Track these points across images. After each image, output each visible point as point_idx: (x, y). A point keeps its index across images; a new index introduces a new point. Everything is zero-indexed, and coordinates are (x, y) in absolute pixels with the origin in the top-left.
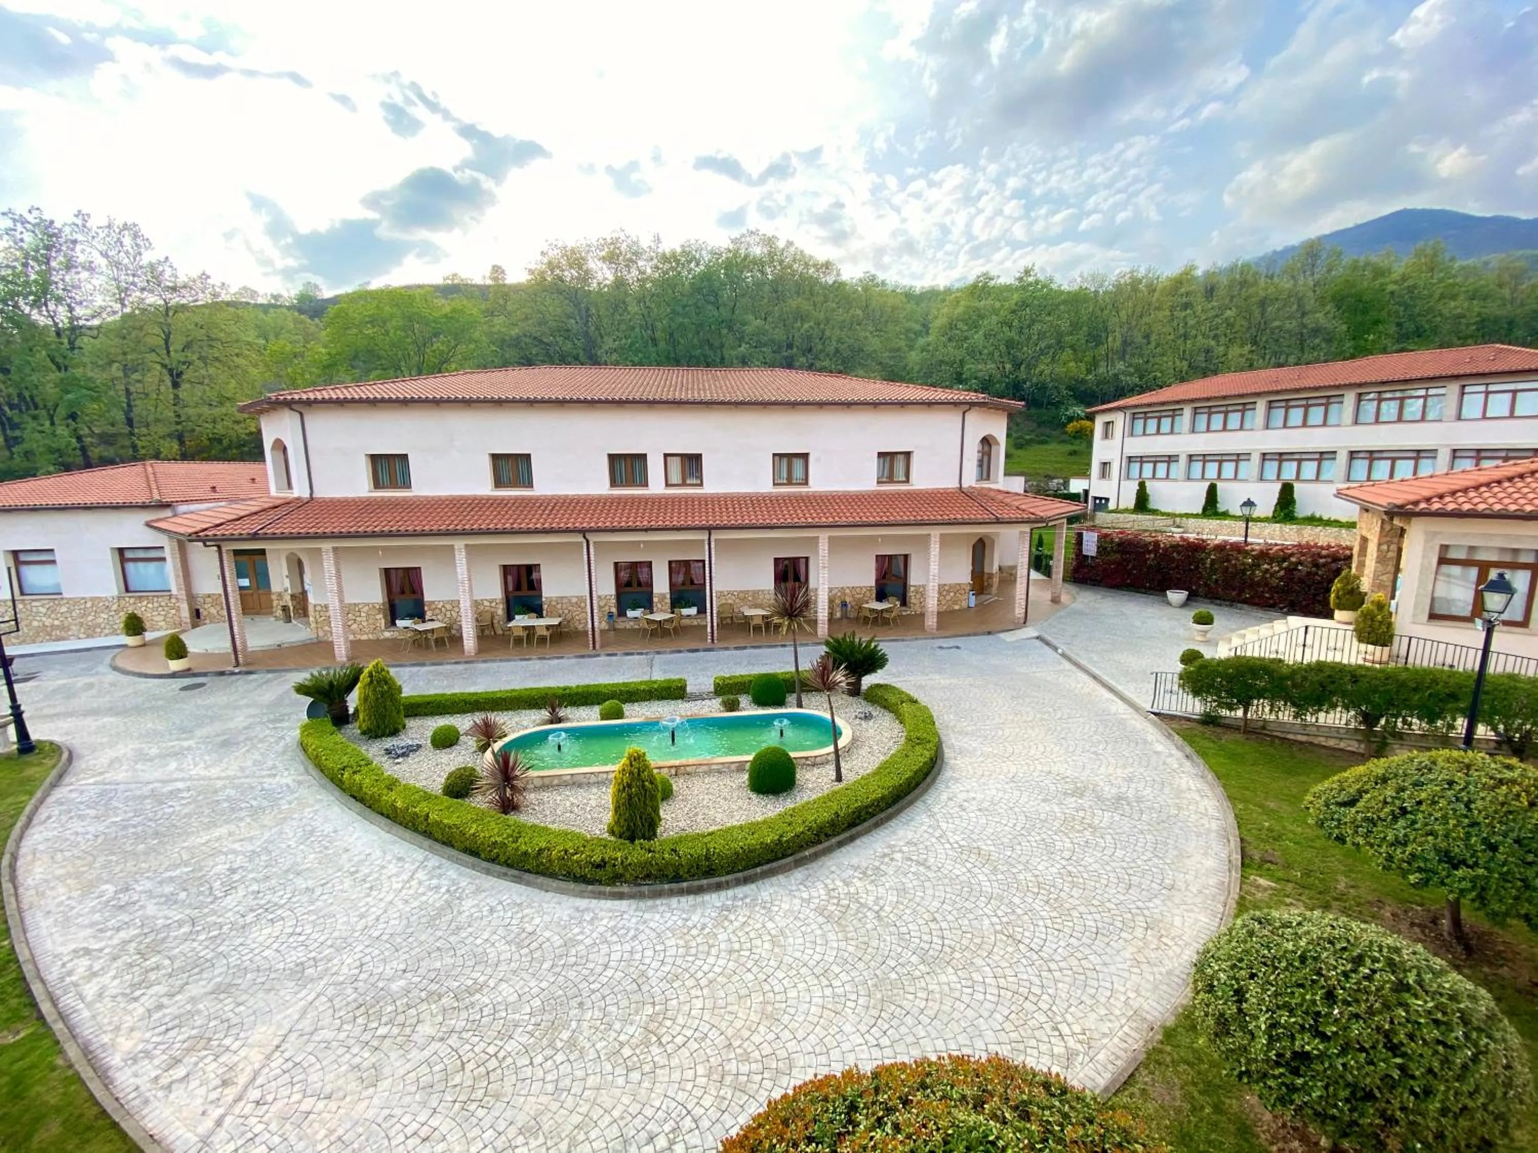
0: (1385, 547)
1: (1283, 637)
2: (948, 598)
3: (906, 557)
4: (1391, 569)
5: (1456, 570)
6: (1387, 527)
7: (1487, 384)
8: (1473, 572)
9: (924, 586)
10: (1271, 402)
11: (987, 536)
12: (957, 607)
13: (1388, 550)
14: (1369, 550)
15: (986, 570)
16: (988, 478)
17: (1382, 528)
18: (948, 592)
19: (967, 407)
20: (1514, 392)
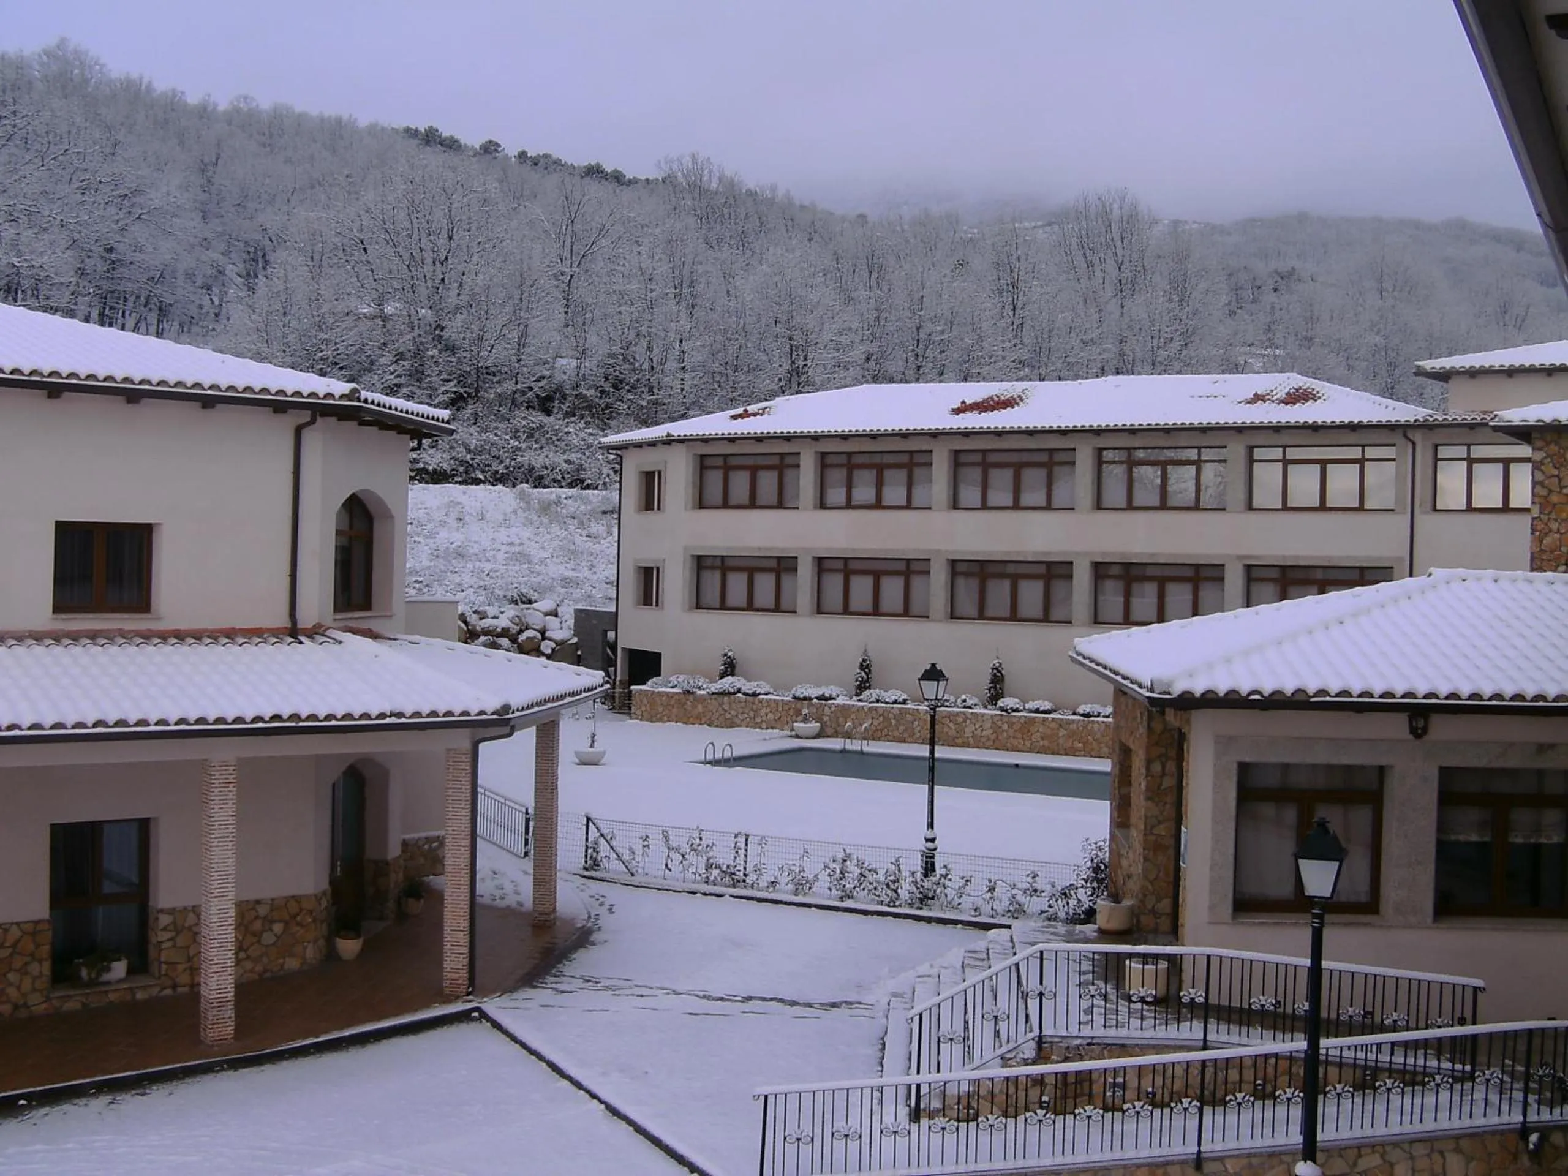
0: (1157, 767)
1: (979, 987)
2: (268, 938)
3: (144, 826)
4: (1169, 811)
5: (1268, 810)
6: (1158, 727)
7: (1284, 447)
8: (1291, 815)
9: (196, 910)
10: (957, 452)
11: (367, 760)
12: (292, 964)
13: (1163, 774)
14: (1134, 774)
15: (371, 854)
16: (367, 605)
17: (1149, 728)
18: (269, 921)
19: (305, 416)
20: (1323, 463)
